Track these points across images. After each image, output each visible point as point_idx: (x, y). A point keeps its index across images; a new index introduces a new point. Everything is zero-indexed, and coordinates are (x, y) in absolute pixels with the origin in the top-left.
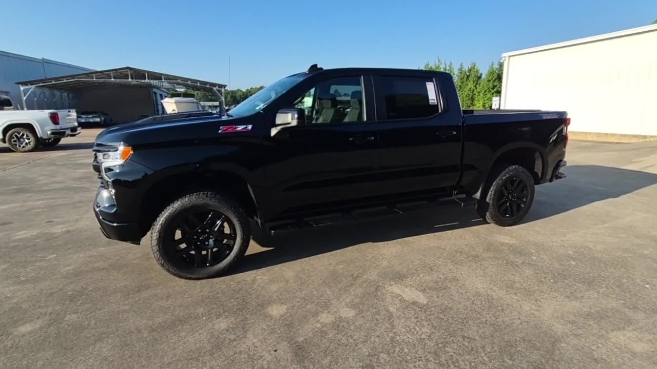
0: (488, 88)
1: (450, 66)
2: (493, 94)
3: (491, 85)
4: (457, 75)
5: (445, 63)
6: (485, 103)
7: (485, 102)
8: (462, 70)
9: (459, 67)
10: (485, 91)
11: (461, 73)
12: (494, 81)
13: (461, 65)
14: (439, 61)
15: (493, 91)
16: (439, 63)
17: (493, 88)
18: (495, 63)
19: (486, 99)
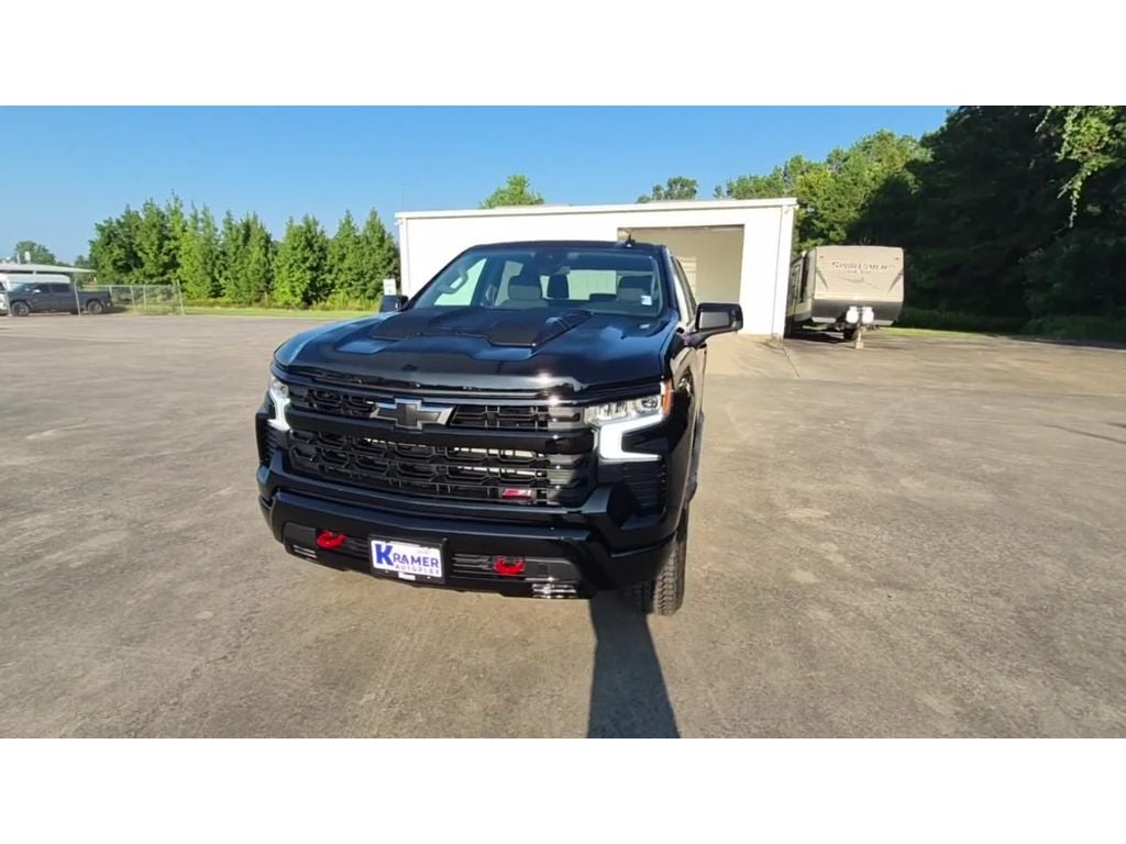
0: (295, 261)
1: (204, 214)
2: (304, 271)
3: (299, 256)
4: (223, 232)
5: (193, 206)
6: (293, 287)
7: (295, 284)
8: (230, 224)
9: (224, 216)
10: (291, 266)
11: (231, 229)
12: (303, 249)
13: (228, 214)
14: (177, 200)
15: (303, 266)
16: (178, 205)
17: (304, 262)
18: (294, 218)
19: (294, 279)
